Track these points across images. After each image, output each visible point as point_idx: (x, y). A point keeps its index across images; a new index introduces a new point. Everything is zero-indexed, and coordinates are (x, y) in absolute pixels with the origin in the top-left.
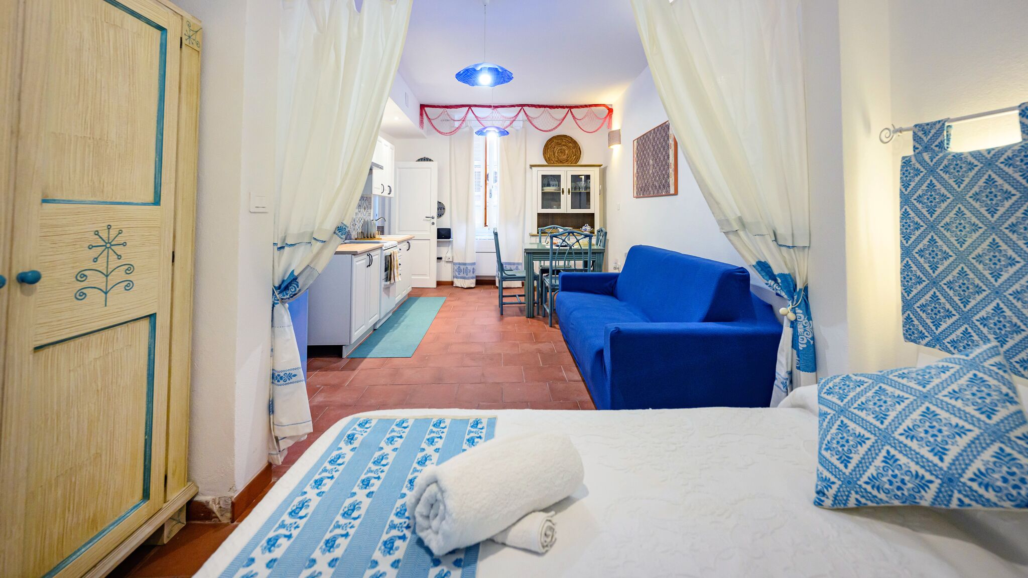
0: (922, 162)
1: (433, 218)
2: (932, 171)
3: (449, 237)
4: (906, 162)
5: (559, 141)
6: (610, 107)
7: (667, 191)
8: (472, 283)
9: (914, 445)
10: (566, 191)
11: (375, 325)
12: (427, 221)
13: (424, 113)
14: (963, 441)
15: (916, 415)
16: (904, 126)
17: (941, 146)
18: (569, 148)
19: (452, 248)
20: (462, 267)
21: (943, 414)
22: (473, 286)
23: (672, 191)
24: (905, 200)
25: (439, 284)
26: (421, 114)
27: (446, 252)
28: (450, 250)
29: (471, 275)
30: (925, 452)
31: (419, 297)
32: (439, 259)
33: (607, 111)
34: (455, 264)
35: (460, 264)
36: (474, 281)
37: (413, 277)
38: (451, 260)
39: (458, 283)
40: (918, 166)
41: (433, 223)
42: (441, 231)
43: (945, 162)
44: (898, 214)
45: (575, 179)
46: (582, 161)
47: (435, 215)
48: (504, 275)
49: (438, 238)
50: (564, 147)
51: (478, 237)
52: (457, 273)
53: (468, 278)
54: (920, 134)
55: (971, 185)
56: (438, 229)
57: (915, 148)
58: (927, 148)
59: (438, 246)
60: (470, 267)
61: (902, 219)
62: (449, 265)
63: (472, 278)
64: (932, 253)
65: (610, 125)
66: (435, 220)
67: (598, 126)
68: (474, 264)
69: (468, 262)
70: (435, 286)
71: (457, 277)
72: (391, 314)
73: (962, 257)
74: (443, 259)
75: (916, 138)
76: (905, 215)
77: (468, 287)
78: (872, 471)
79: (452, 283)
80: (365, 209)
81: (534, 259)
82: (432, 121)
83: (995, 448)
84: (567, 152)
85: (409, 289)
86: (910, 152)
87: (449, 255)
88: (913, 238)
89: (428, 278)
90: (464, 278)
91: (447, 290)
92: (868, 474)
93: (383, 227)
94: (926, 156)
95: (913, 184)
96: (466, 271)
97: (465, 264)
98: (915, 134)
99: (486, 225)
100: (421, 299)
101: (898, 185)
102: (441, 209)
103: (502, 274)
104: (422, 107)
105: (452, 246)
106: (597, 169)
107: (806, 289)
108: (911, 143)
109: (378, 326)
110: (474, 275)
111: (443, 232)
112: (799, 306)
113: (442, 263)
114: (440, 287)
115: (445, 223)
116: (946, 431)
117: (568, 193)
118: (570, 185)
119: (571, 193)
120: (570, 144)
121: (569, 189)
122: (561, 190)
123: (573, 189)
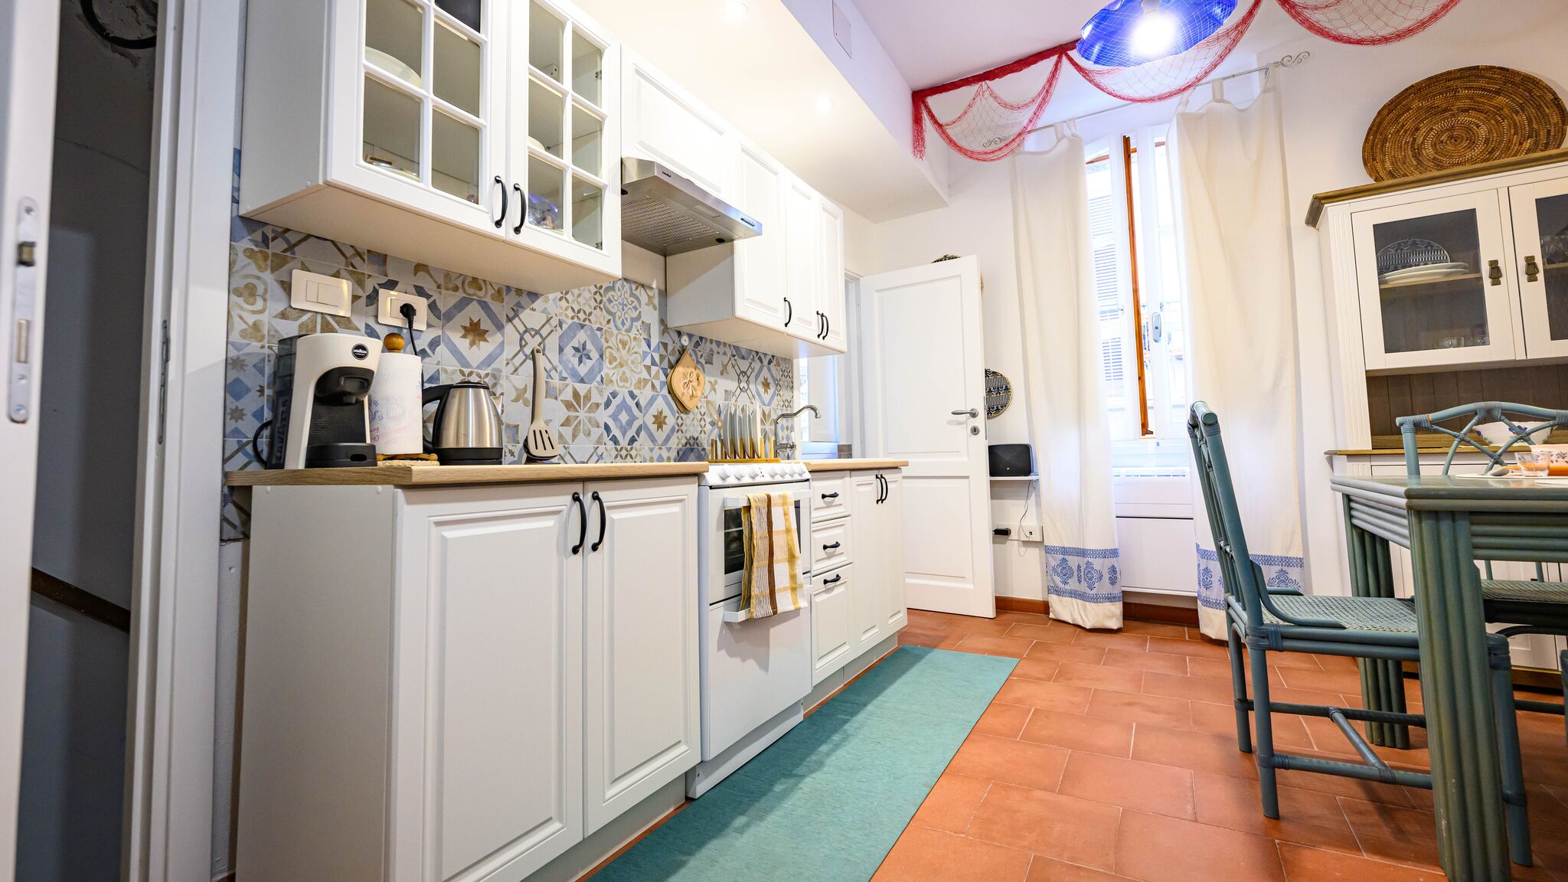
1: (974, 415)
3: (1027, 470)
5: (1439, 101)
8: (1111, 615)
10: (1513, 271)
11: (689, 776)
12: (960, 423)
13: (925, 115)
19: (1038, 503)
20: (1073, 561)
22: (1115, 623)
25: (1003, 605)
26: (917, 120)
27: (1019, 514)
28: (1032, 510)
29: (1104, 587)
31: (935, 646)
32: (1002, 533)
34: (1048, 550)
35: (1065, 551)
36: (1117, 608)
37: (908, 581)
38: (1036, 537)
39: (1064, 608)
41: (975, 431)
42: (999, 452)
45: (1555, 213)
47: (981, 409)
48: (1268, 618)
49: (992, 474)
50: (1463, 118)
51: (1123, 471)
52: (1058, 580)
53: (1096, 599)
56: (991, 449)
59: (993, 497)
60: (1097, 563)
62: (1034, 554)
63: (1111, 599)
66: (980, 421)
68: (1114, 553)
69: (1091, 545)
70: (989, 611)
71: (1059, 592)
72: (798, 718)
74: (1013, 535)
77: (1098, 625)
79: (1045, 608)
80: (766, 385)
82: (949, 131)
84: (1483, 132)
85: (900, 620)
87: (1031, 523)
89: (971, 586)
90: (1082, 596)
91: (1028, 631)
93: (849, 447)
96: (1088, 575)
97: (1082, 553)
99: (1145, 430)
100: (937, 655)
102: (998, 393)
103: (1257, 617)
104: (919, 97)
105: (1038, 496)
109: (701, 788)
110: (1117, 591)
111: (1007, 457)
113: (1012, 546)
114: (1007, 617)
115: (1012, 429)
117: (1524, 278)
118: (1531, 244)
119: (1541, 276)
120: (1501, 100)
121: (1530, 262)
122: (1485, 269)
123: (1549, 259)
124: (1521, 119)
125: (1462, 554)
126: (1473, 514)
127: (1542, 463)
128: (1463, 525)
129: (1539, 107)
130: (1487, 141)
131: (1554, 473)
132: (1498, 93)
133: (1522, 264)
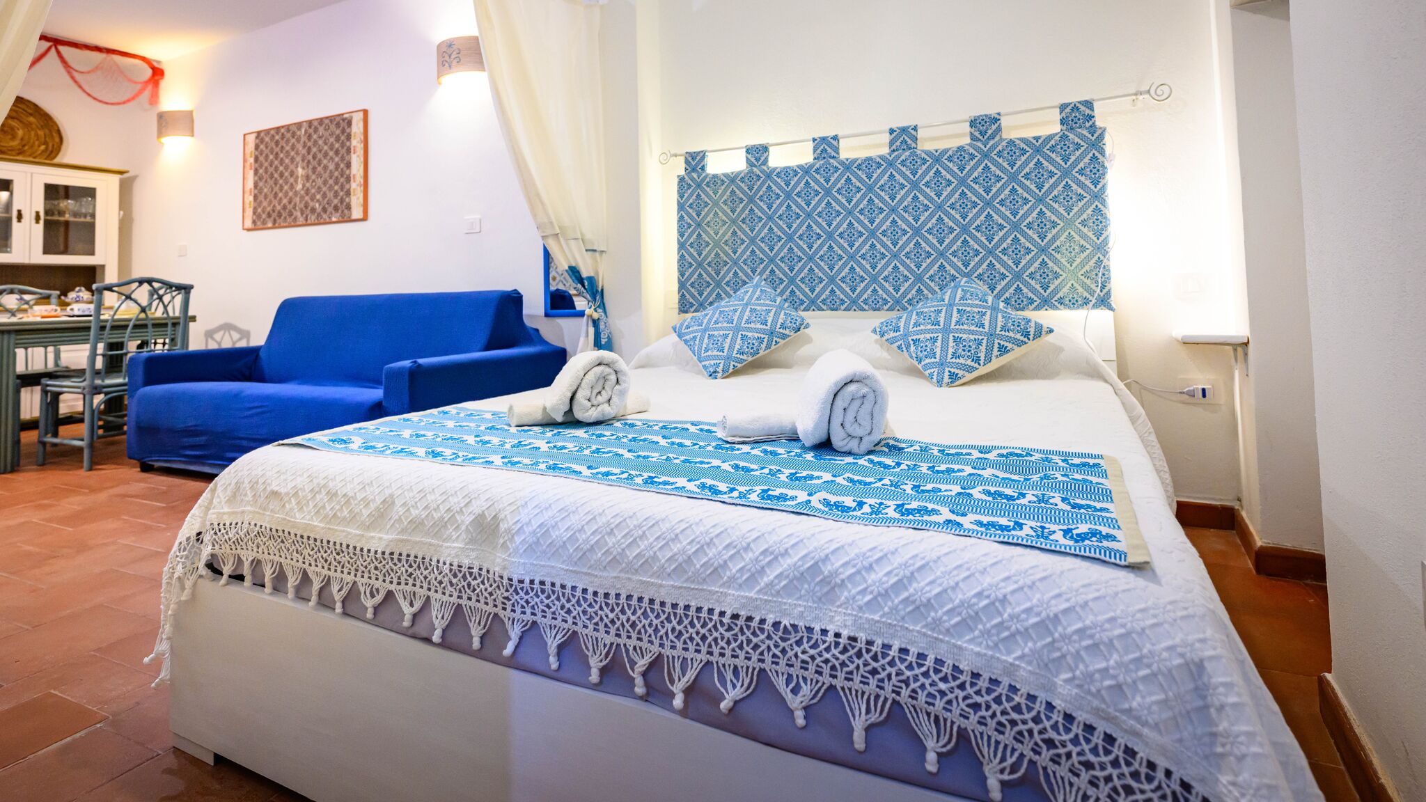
0: (692, 179)
2: (699, 186)
4: (681, 180)
6: (156, 65)
7: (343, 215)
9: (752, 325)
10: (28, 217)
14: (772, 314)
15: (747, 313)
16: (679, 152)
17: (703, 168)
18: (28, 126)
21: (758, 308)
23: (357, 213)
24: (681, 207)
30: (759, 326)
33: (149, 72)
40: (690, 182)
43: (708, 180)
44: (675, 218)
45: (53, 192)
46: (66, 156)
50: (12, 123)
54: (690, 159)
55: (722, 195)
57: (686, 169)
58: (694, 170)
61: (679, 221)
64: (699, 244)
65: (154, 99)
67: (128, 96)
73: (717, 244)
75: (687, 162)
76: (681, 218)
78: (737, 347)
81: (18, 345)
83: (783, 312)
84: (20, 133)
86: (682, 173)
88: (687, 234)
92: (736, 349)
94: (695, 175)
95: (686, 195)
98: (686, 158)
101: (675, 196)
106: (116, 179)
107: (602, 290)
108: (683, 165)
112: (599, 307)
116: (763, 313)
117: (34, 221)
118: (39, 205)
119: (42, 222)
120: (32, 119)
121: (37, 213)
122: (15, 214)
123: (47, 213)
124: (41, 133)
125: (11, 347)
126: (18, 332)
127: (38, 313)
128: (13, 336)
129: (50, 131)
130: (22, 139)
131: (43, 317)
132: (31, 115)
133: (34, 215)
